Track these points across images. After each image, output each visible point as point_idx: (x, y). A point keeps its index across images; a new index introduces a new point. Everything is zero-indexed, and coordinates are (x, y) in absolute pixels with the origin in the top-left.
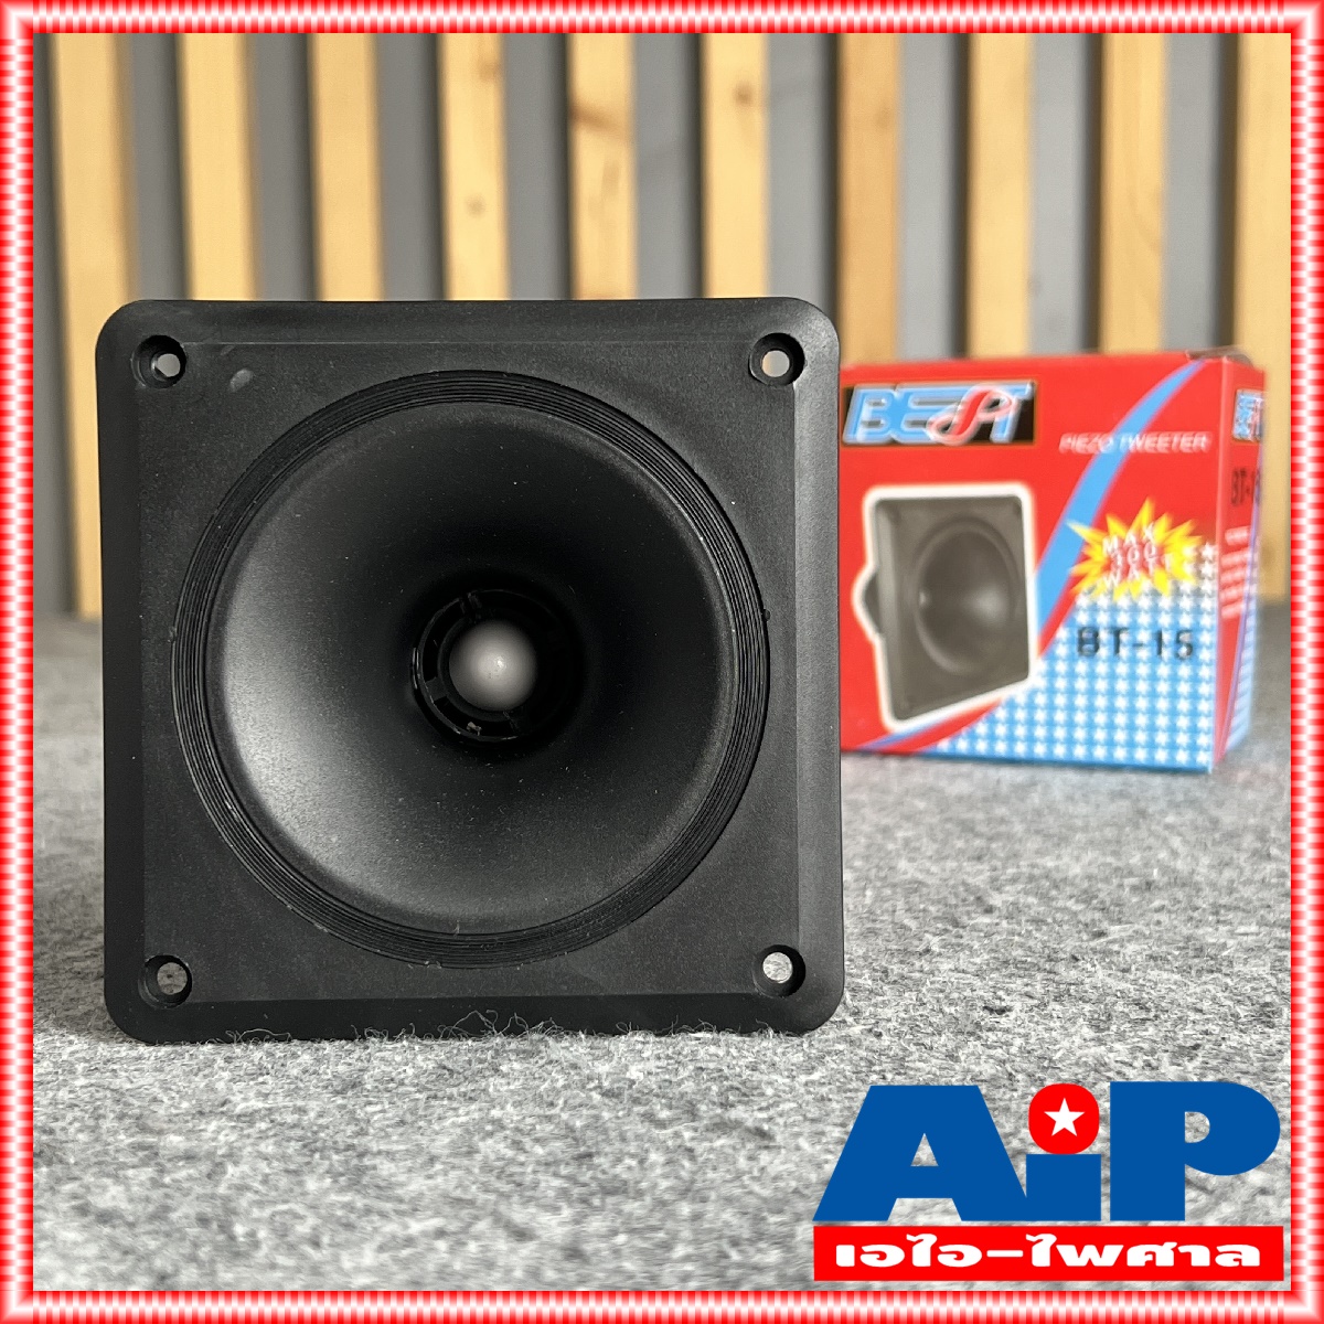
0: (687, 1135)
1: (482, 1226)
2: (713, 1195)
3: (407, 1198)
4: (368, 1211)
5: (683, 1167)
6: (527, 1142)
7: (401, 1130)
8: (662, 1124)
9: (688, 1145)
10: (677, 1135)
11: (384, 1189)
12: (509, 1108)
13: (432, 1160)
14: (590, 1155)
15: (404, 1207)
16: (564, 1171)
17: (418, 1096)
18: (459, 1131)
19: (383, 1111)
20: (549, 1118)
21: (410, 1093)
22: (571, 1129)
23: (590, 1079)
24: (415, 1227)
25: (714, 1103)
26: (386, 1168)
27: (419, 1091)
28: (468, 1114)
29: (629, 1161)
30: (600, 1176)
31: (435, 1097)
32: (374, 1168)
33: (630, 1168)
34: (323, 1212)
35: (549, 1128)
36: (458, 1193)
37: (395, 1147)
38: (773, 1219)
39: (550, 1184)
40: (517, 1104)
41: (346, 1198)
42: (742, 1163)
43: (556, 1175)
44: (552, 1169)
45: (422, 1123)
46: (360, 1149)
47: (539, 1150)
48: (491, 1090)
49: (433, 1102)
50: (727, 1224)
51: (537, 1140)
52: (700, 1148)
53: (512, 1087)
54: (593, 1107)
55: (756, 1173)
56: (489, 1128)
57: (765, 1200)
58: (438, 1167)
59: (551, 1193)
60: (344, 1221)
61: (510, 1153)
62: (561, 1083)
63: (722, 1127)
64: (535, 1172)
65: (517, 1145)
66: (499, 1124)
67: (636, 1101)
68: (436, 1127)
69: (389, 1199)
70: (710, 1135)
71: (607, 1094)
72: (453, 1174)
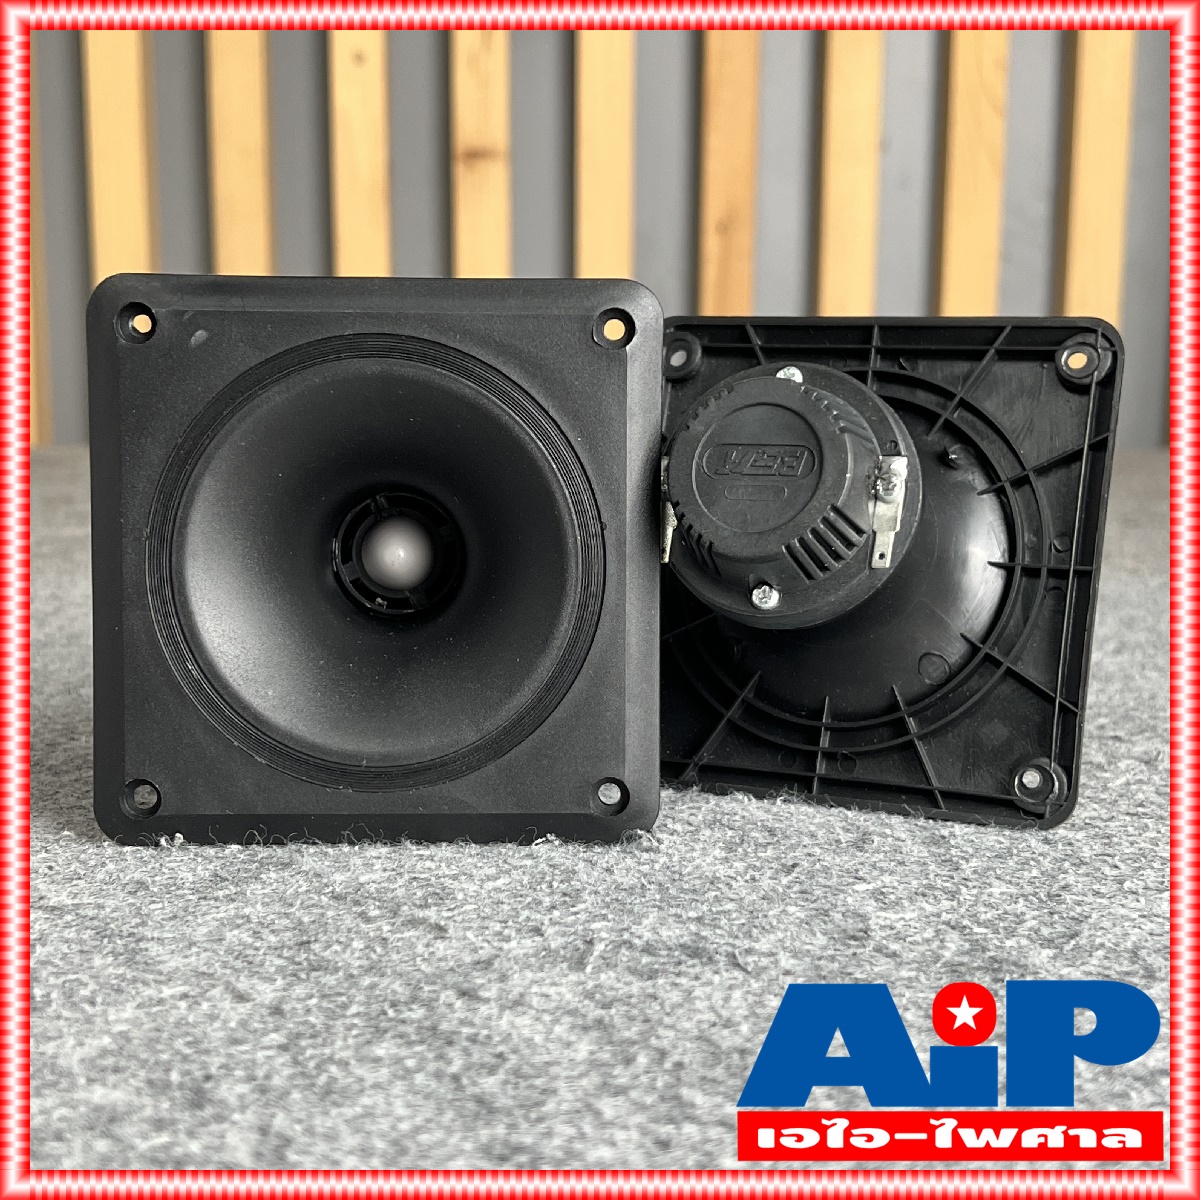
0: (386, 928)
1: (216, 992)
2: (389, 971)
3: (165, 971)
4: (134, 980)
5: (375, 951)
6: (265, 932)
7: (172, 923)
8: (368, 920)
9: (384, 936)
10: (379, 929)
11: (149, 965)
12: (259, 907)
13: (192, 944)
14: (309, 942)
15: (162, 978)
16: (286, 953)
17: (191, 897)
18: (216, 923)
19: (163, 908)
20: (287, 915)
21: (185, 895)
22: (301, 923)
23: (327, 885)
24: (167, 992)
25: (415, 905)
26: (154, 949)
27: (193, 894)
28: (227, 910)
29: (337, 947)
30: (312, 957)
31: (205, 898)
32: (147, 950)
33: (336, 952)
34: (101, 980)
35: (285, 922)
36: (204, 969)
37: (166, 935)
38: (426, 988)
39: (274, 962)
40: (264, 904)
41: (121, 971)
42: (420, 949)
43: (279, 956)
44: (278, 952)
45: (190, 918)
46: (138, 936)
47: (273, 939)
48: (248, 893)
49: (203, 902)
50: (394, 992)
51: (273, 931)
52: (392, 938)
53: (266, 891)
54: (322, 907)
55: (426, 956)
56: (240, 921)
57: (427, 976)
58: (194, 949)
59: (273, 969)
60: (116, 987)
61: (250, 940)
62: (304, 888)
63: (413, 923)
64: (265, 954)
65: (256, 934)
66: (248, 919)
67: (357, 903)
68: (200, 921)
69: (152, 972)
70: (402, 928)
71: (337, 897)
72: (204, 955)
